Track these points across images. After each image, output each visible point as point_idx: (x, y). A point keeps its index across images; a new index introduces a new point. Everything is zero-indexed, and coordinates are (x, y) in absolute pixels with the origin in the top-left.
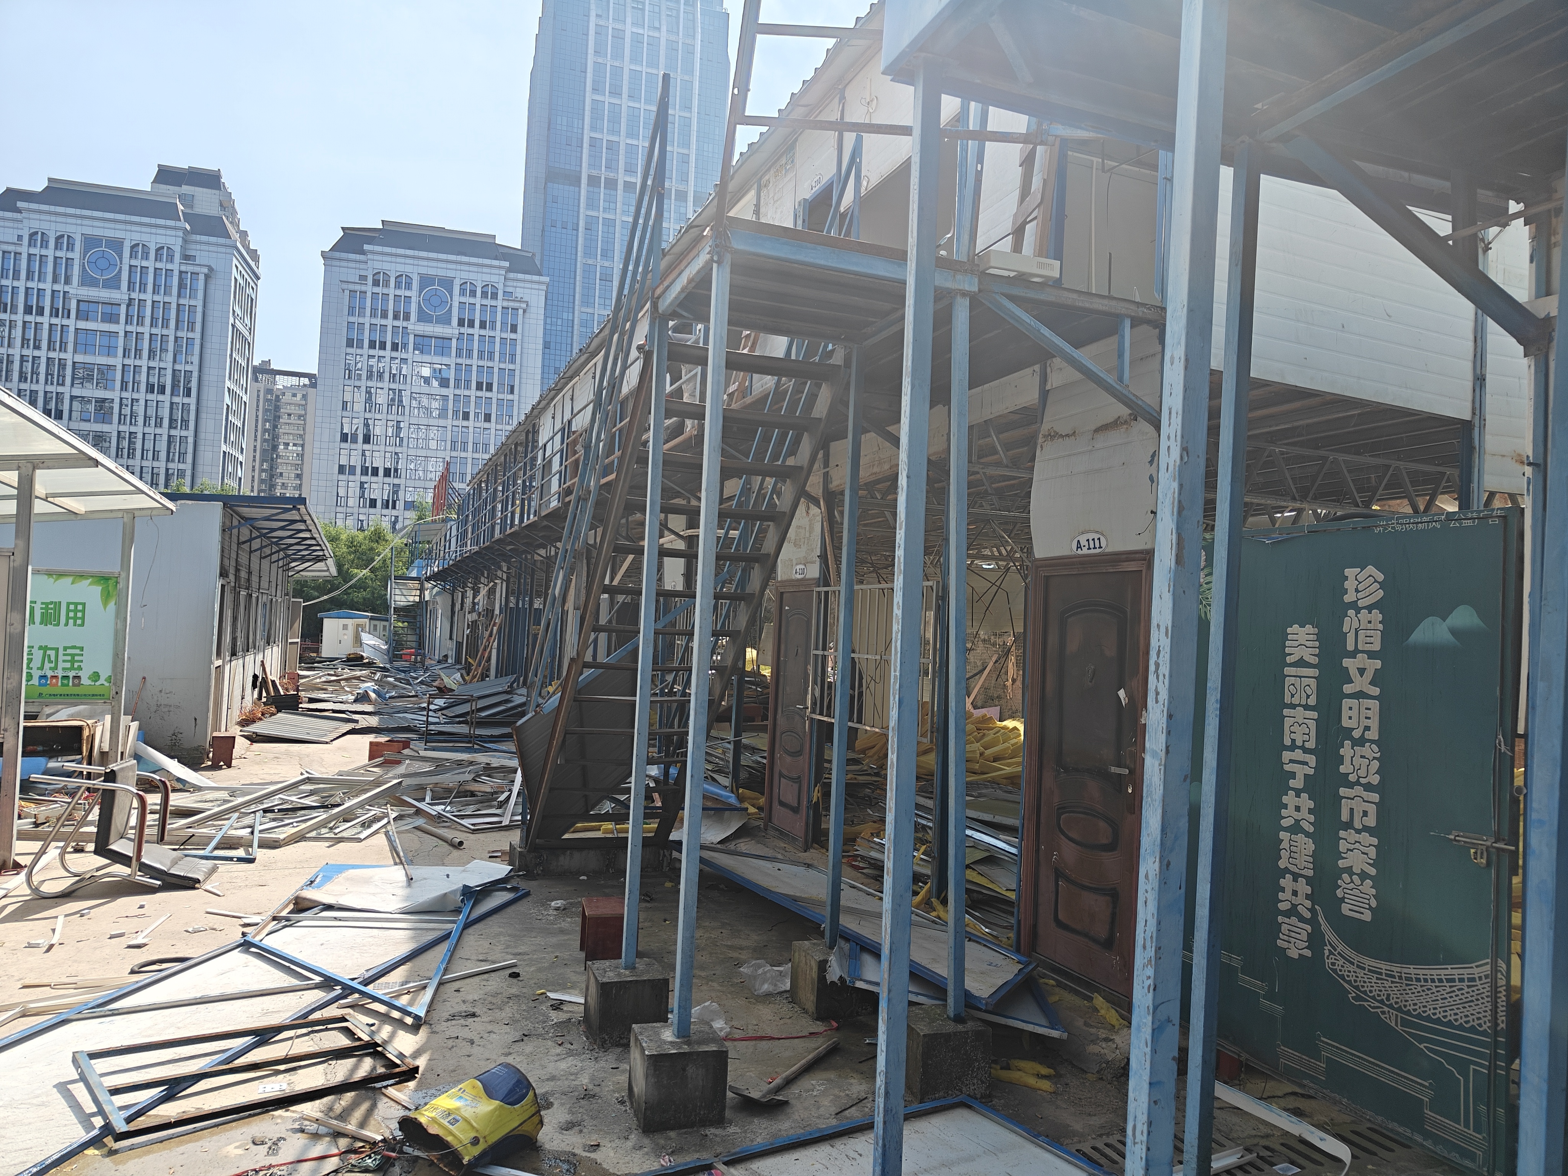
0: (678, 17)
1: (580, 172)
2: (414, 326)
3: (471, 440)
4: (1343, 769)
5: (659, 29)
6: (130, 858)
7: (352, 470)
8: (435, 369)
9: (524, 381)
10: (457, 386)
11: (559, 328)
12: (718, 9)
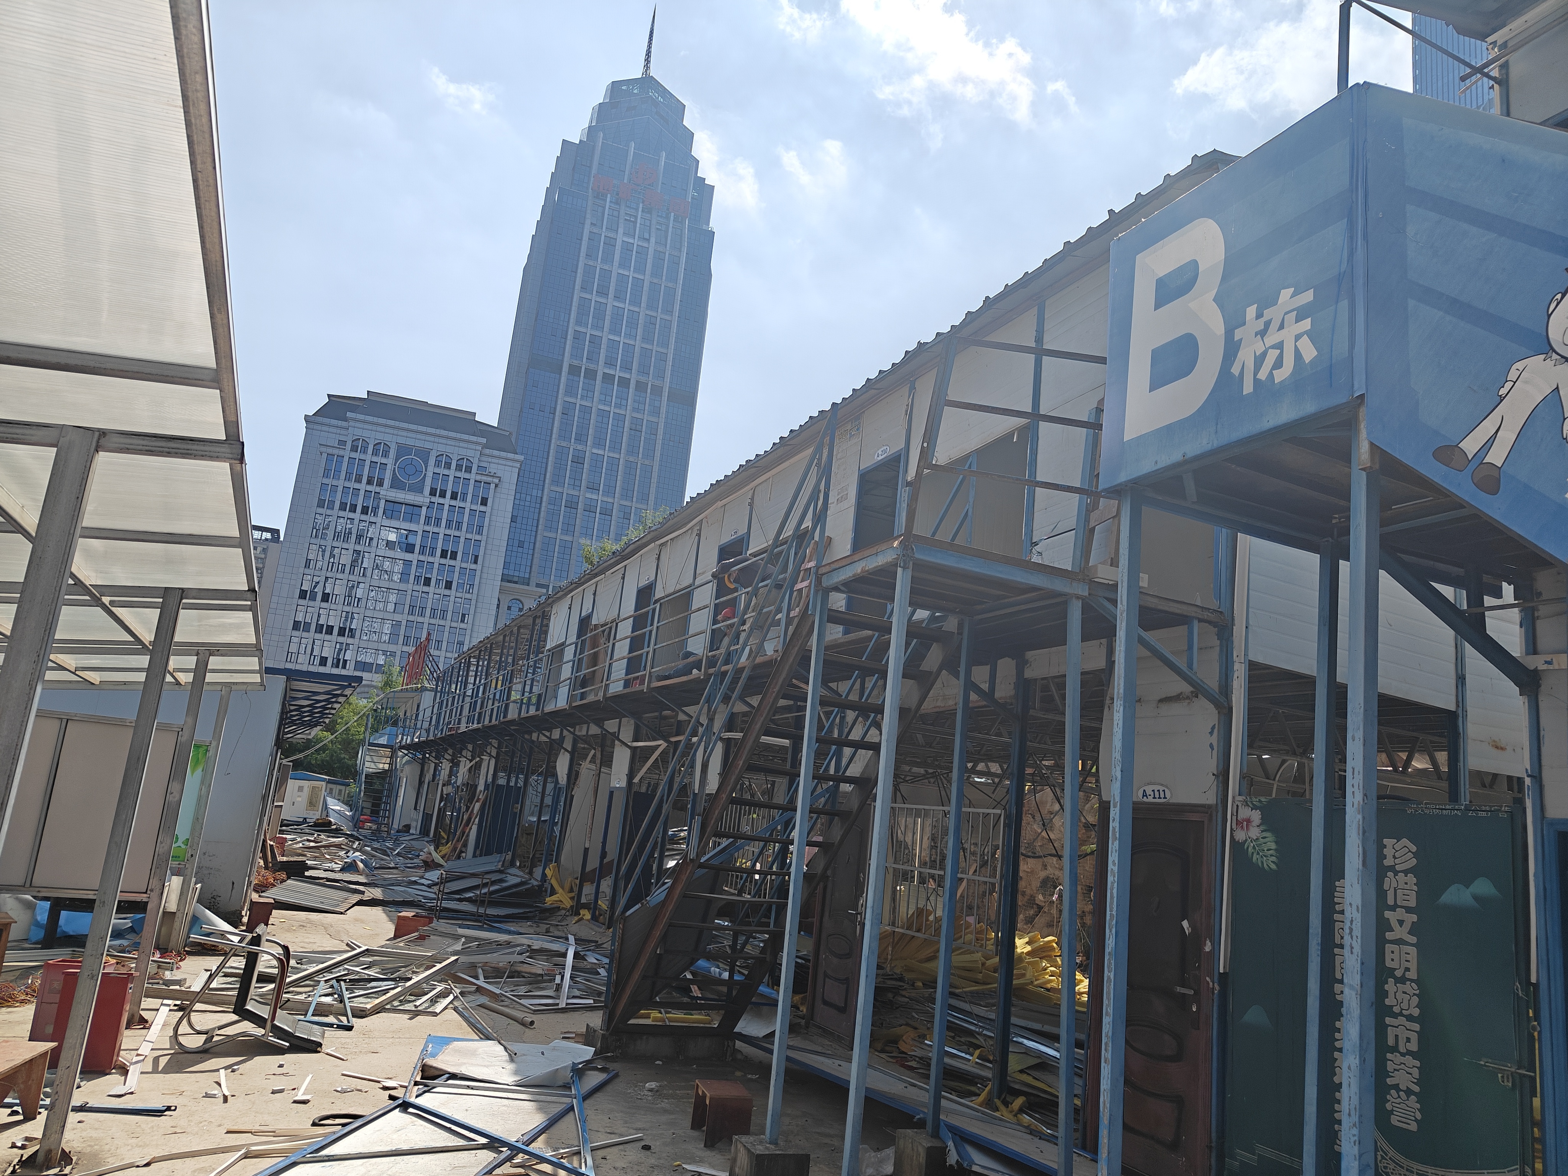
0: (667, 231)
1: (562, 361)
2: (387, 492)
3: (429, 606)
4: (1387, 1002)
5: (648, 240)
6: (265, 1020)
7: (307, 627)
8: (402, 535)
9: (488, 552)
10: (422, 552)
11: (527, 504)
12: (704, 227)
